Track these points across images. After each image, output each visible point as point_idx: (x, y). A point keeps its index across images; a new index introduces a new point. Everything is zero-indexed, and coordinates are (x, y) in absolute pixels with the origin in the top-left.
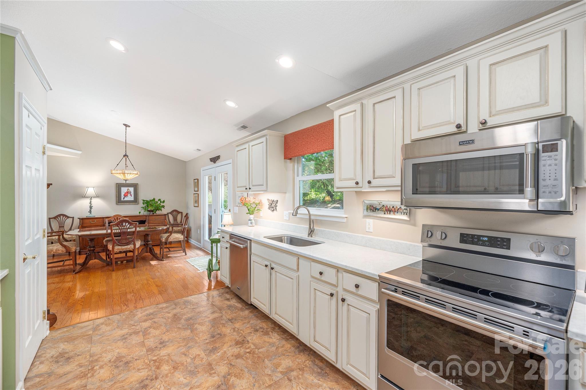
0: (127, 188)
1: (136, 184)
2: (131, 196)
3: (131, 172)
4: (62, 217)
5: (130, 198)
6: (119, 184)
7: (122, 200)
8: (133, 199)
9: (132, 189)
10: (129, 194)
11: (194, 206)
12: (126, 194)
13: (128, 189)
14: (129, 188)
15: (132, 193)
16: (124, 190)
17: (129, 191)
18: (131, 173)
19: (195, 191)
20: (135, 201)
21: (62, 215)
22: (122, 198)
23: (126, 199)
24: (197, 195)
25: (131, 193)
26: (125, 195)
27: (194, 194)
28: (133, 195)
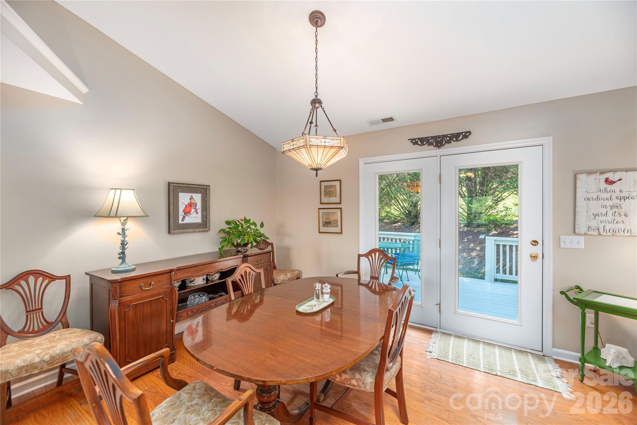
0: (189, 195)
1: (206, 187)
2: (197, 213)
4: (32, 279)
5: (195, 218)
6: (174, 185)
7: (180, 222)
8: (199, 220)
9: (198, 198)
10: (192, 209)
11: (320, 232)
12: (188, 209)
13: (191, 196)
14: (194, 195)
15: (199, 206)
16: (184, 199)
17: (193, 201)
20: (204, 226)
21: (32, 274)
22: (181, 218)
23: (188, 220)
24: (339, 211)
25: (196, 206)
26: (187, 212)
27: (319, 209)
28: (199, 211)
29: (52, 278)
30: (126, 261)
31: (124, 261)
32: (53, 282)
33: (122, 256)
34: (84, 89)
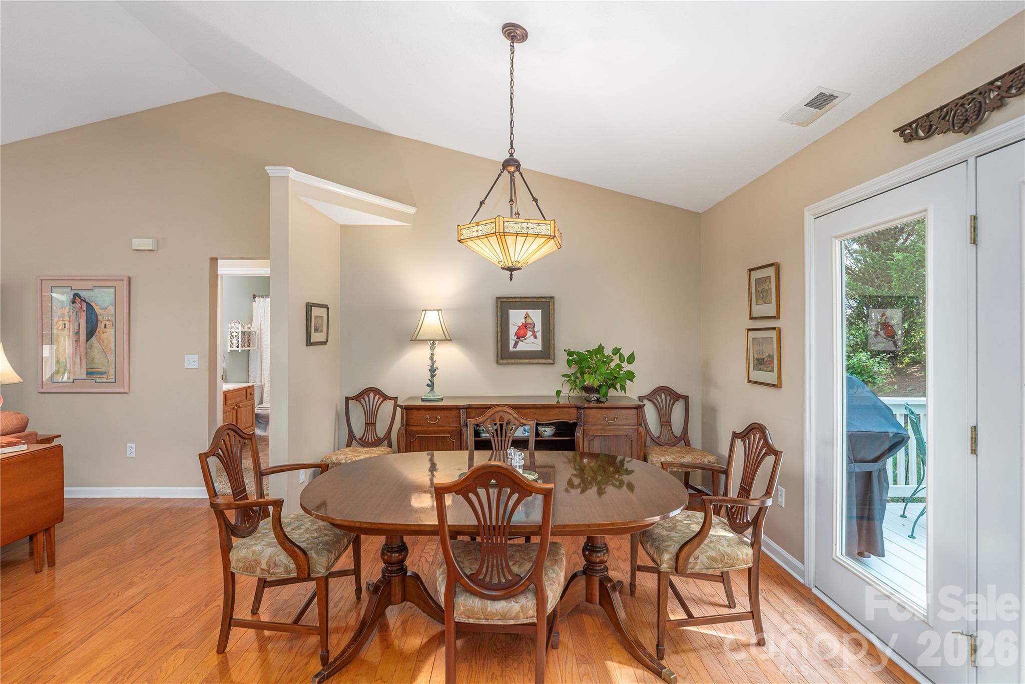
0: (523, 313)
1: (548, 300)
2: (536, 337)
3: (531, 226)
4: (372, 395)
5: (532, 344)
6: (502, 300)
7: (511, 349)
8: (539, 348)
9: (536, 316)
10: (528, 332)
11: (750, 382)
12: (522, 332)
13: (527, 314)
14: (531, 313)
15: (538, 327)
16: (516, 317)
17: (529, 321)
18: (531, 231)
19: (752, 318)
20: (546, 355)
21: (372, 391)
22: (512, 343)
23: (522, 347)
25: (534, 327)
26: (520, 336)
27: (749, 330)
28: (539, 335)
29: (386, 398)
30: (434, 390)
31: (432, 389)
32: (385, 401)
33: (431, 386)
34: (411, 210)
